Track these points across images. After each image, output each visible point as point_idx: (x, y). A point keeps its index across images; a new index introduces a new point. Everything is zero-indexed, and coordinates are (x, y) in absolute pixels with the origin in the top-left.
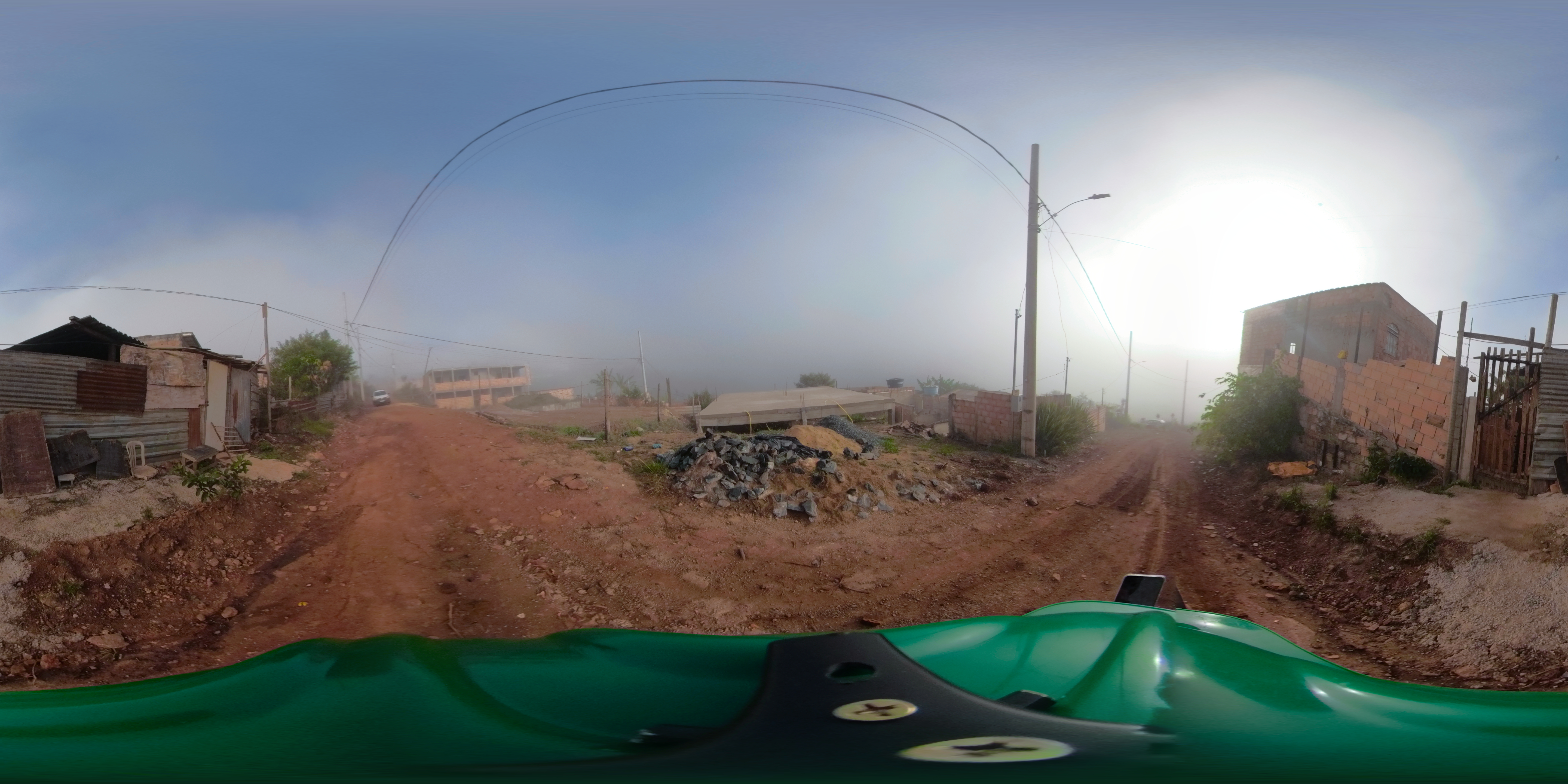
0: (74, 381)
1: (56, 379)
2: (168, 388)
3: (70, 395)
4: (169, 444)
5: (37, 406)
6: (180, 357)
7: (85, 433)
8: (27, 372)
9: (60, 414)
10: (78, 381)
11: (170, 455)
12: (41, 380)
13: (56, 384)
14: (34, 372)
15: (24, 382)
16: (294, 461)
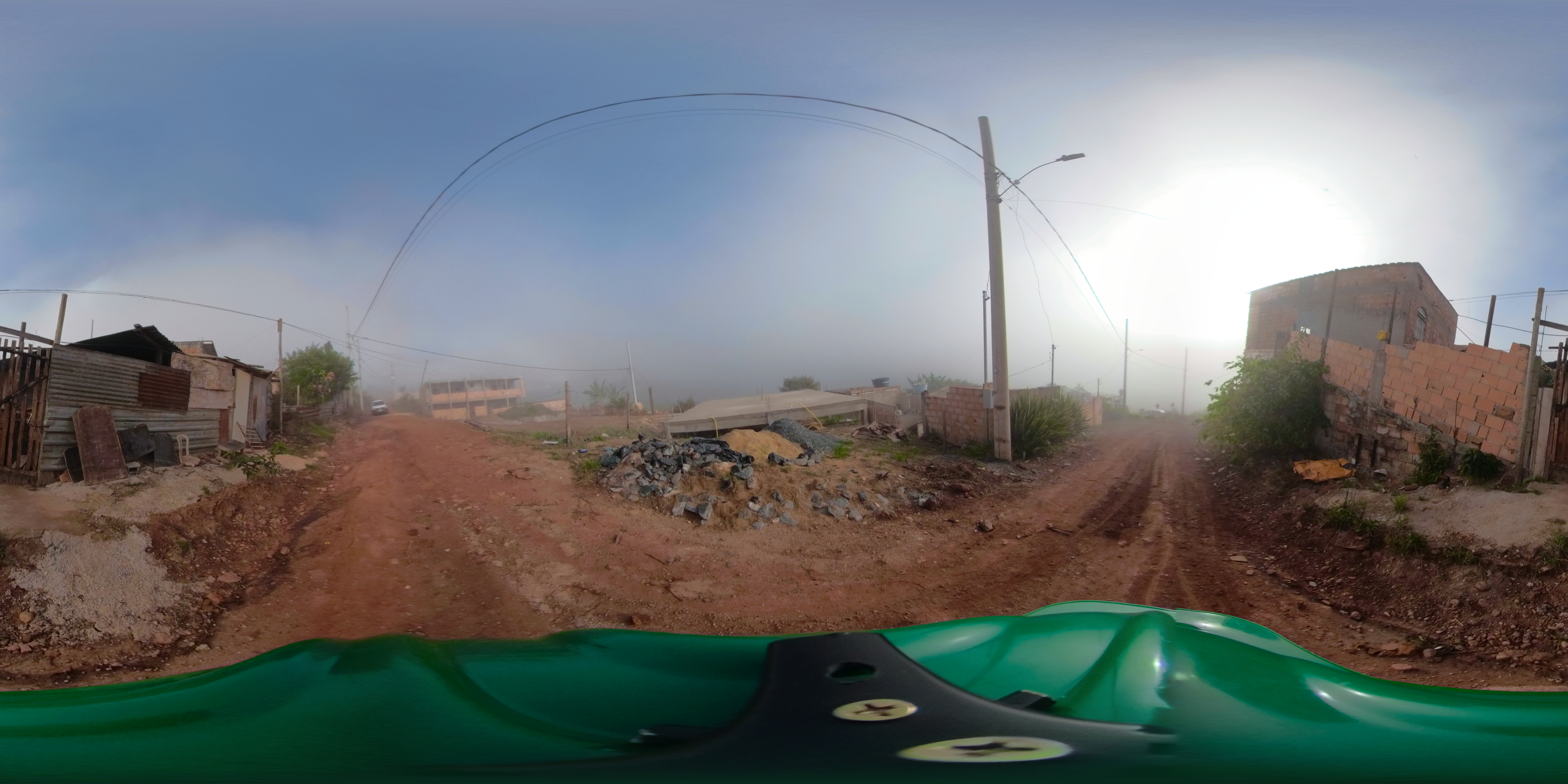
0: (137, 381)
1: (123, 378)
2: (206, 391)
3: (133, 393)
4: (205, 439)
5: (106, 401)
6: (216, 365)
7: (145, 427)
8: (100, 370)
9: (125, 409)
10: (140, 382)
11: (205, 448)
12: (111, 379)
13: (122, 383)
14: (105, 371)
15: (97, 379)
16: (305, 456)
